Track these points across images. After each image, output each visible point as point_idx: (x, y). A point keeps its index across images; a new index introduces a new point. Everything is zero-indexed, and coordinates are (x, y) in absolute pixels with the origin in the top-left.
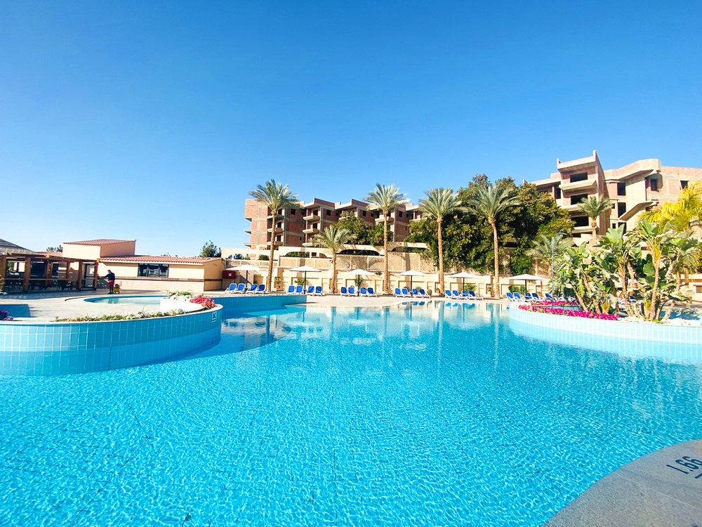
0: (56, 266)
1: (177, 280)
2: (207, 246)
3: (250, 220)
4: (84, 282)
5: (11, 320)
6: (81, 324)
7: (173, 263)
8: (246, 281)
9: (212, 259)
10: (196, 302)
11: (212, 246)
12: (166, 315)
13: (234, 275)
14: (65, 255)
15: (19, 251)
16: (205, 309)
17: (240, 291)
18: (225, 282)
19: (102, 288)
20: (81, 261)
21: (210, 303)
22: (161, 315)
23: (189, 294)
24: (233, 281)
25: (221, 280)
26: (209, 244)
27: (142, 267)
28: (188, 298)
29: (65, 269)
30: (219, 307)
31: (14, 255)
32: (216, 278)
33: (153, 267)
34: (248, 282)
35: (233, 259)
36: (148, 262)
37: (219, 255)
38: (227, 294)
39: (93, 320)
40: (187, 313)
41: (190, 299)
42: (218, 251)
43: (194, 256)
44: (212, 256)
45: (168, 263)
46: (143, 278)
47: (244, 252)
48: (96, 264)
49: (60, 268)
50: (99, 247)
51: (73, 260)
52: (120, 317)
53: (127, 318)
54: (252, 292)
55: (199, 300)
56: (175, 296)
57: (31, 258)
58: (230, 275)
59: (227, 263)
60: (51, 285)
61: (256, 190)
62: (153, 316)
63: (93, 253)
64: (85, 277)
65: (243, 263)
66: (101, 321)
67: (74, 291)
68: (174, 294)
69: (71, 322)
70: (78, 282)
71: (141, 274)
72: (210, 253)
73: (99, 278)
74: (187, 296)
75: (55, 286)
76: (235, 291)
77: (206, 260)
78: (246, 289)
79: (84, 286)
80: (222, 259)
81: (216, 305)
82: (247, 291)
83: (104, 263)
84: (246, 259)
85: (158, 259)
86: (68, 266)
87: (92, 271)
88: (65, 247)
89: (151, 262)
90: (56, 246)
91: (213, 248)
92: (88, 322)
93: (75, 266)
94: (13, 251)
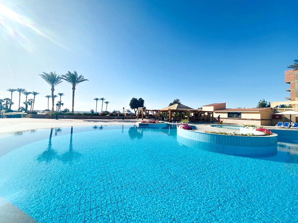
0: (201, 114)
1: (246, 119)
2: (261, 102)
3: (289, 83)
4: (209, 119)
5: (193, 130)
6: (213, 134)
7: (243, 111)
8: (290, 121)
9: (264, 108)
10: (260, 131)
11: (264, 101)
12: (245, 135)
13: (281, 117)
14: (203, 110)
15: (191, 110)
16: (266, 135)
17: (286, 127)
18: (274, 121)
19: (215, 122)
20: (208, 112)
21: (269, 132)
22: (243, 135)
23: (254, 126)
24: (279, 120)
25: (272, 120)
26: (262, 101)
27: (229, 114)
28: (255, 128)
29: (203, 115)
30: (275, 135)
31: (191, 111)
32: (268, 119)
33: (234, 113)
34: (291, 121)
35: (279, 108)
36: (232, 111)
37: (269, 106)
38: (276, 127)
39: (217, 133)
40: (256, 136)
41: (256, 129)
42: (268, 104)
43: (253, 108)
44: (264, 107)
45: (240, 111)
46: (230, 118)
47: (287, 103)
48: (212, 113)
49: (202, 115)
50: (213, 107)
51: (206, 112)
52: (226, 134)
53: (229, 134)
54: (296, 128)
55: (261, 130)
56: (247, 127)
57: (194, 111)
58: (277, 117)
59: (275, 110)
60: (200, 120)
61: (293, 63)
62: (240, 135)
63: (211, 109)
64: (209, 117)
65: (286, 110)
66: (219, 134)
67: (206, 122)
68: (246, 126)
69: (210, 133)
70: (207, 119)
71: (229, 116)
72: (263, 105)
73: (214, 118)
74: (253, 127)
75: (201, 120)
76: (282, 126)
77: (261, 109)
78: (291, 126)
79: (209, 121)
80: (271, 108)
81: (273, 133)
82: (291, 127)
83: (215, 112)
84: (289, 107)
85: (236, 110)
86: (204, 114)
87: (211, 115)
88: (203, 107)
89: (233, 111)
90: (200, 107)
91: (265, 103)
92: (215, 134)
93: (206, 114)
94: (190, 110)
